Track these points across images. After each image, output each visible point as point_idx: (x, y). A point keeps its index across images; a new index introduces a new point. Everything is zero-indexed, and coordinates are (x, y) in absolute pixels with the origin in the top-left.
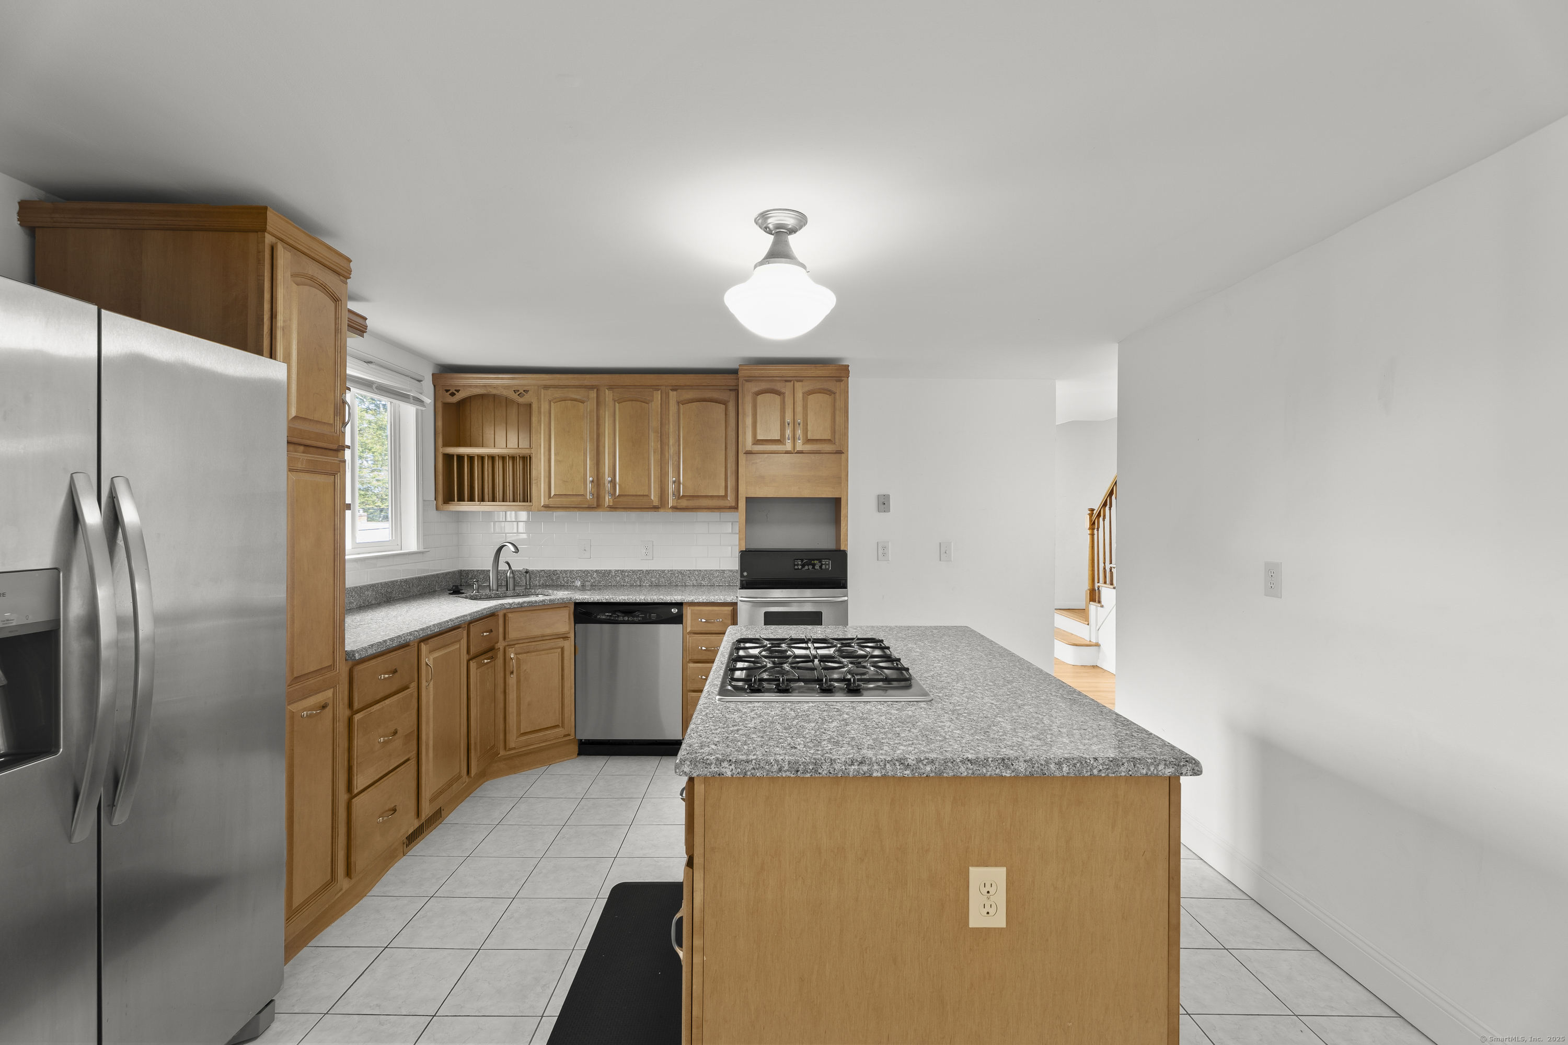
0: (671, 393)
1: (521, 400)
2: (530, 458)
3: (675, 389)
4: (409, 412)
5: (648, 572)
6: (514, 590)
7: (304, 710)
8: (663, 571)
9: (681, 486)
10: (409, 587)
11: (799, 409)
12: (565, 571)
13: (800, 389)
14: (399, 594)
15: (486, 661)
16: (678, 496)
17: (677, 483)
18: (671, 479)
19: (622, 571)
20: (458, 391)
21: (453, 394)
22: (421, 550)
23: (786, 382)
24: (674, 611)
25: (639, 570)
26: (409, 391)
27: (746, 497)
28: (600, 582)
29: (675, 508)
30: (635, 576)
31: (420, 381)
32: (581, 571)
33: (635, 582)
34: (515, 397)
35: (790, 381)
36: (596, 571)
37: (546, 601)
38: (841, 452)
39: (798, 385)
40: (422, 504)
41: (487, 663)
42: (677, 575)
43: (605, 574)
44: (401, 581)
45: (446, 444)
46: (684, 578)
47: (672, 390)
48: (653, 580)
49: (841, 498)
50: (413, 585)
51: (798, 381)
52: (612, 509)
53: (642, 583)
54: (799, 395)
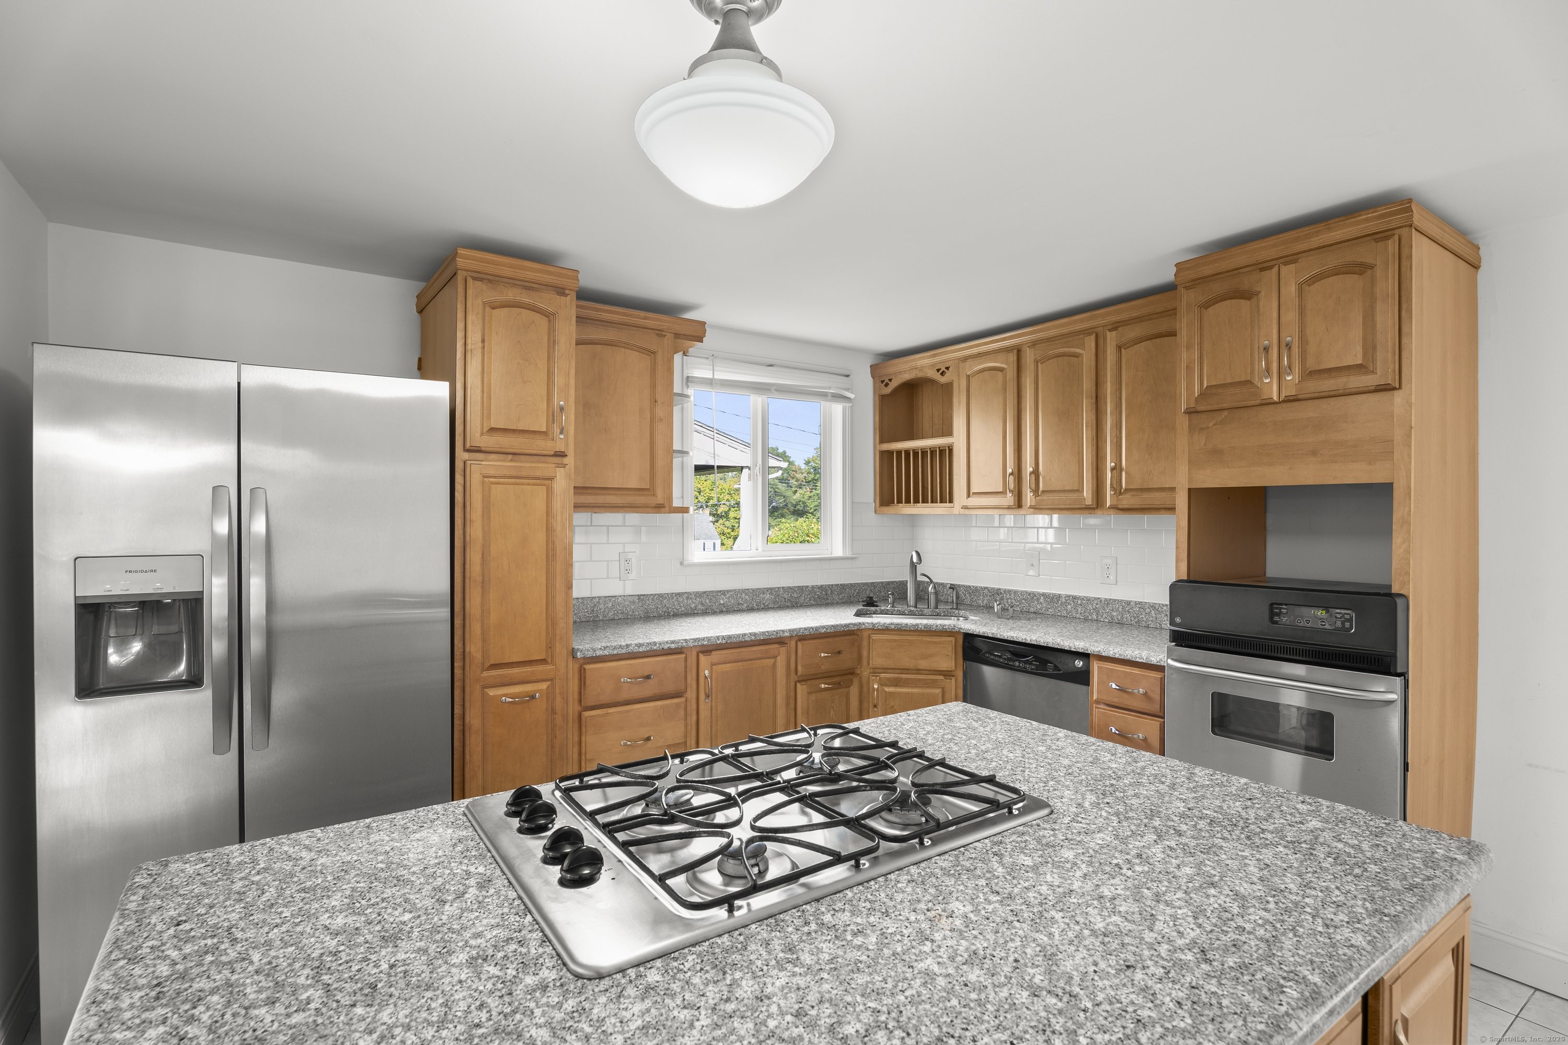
0: (1108, 333)
1: (943, 380)
2: (951, 450)
3: (1115, 327)
4: (837, 409)
5: (1108, 602)
6: (936, 607)
7: (506, 695)
8: (1128, 603)
9: (1124, 474)
10: (826, 594)
11: (1291, 316)
12: (1009, 591)
13: (1291, 277)
14: (810, 600)
15: (823, 686)
16: (1118, 491)
17: (1117, 469)
18: (1109, 464)
19: (1075, 598)
20: (890, 380)
21: (887, 385)
22: (849, 554)
23: (1261, 271)
24: (1079, 664)
25: (1095, 599)
26: (830, 388)
27: (1189, 489)
28: (1047, 609)
29: (1116, 508)
30: (1090, 606)
31: (847, 376)
32: (1027, 592)
33: (1091, 614)
34: (937, 377)
35: (1271, 267)
36: (1044, 595)
37: (920, 626)
38: (1388, 387)
39: (1284, 269)
40: (852, 506)
41: (826, 689)
42: (1148, 610)
43: (1053, 599)
44: (813, 587)
45: (882, 441)
46: (1159, 616)
47: (1110, 330)
48: (1114, 614)
49: (1392, 484)
50: (832, 592)
51: (1286, 264)
52: (1037, 511)
53: (1100, 617)
54: (1290, 290)
